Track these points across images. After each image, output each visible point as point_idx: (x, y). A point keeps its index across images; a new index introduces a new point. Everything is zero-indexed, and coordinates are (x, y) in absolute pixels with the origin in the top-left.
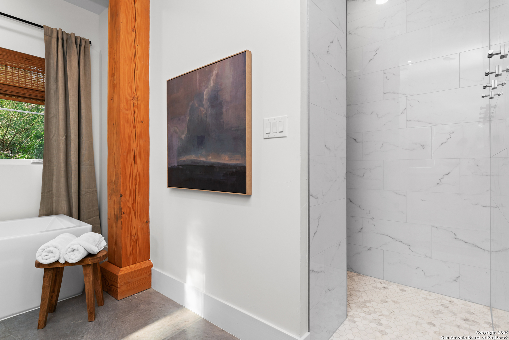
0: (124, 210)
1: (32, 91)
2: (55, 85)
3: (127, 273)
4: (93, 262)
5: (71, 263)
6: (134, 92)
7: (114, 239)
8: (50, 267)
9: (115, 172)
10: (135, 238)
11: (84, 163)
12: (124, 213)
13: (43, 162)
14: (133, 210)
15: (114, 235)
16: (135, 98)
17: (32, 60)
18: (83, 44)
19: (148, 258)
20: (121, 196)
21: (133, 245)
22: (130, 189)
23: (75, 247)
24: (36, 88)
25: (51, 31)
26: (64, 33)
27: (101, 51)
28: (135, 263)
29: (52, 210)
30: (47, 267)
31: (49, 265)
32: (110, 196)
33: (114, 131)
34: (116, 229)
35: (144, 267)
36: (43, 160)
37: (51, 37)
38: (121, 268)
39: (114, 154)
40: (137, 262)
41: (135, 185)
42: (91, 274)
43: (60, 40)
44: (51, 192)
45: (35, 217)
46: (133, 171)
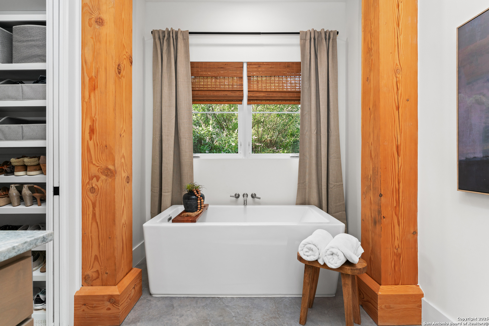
0: (384, 214)
1: (291, 94)
2: (308, 84)
3: (389, 295)
4: (352, 273)
5: (330, 267)
6: (397, 64)
7: (371, 246)
8: (310, 265)
9: (371, 166)
10: (397, 251)
11: (332, 156)
12: (384, 217)
13: (299, 156)
14: (396, 214)
15: (371, 241)
16: (398, 70)
17: (291, 66)
18: (332, 36)
19: (415, 283)
20: (381, 195)
21: (395, 259)
22: (392, 187)
23: (334, 251)
24: (294, 90)
25: (305, 34)
26: (315, 32)
27: (347, 39)
28: (398, 284)
29: (306, 200)
30: (307, 264)
31: (309, 262)
32: (364, 193)
33: (370, 117)
34: (373, 235)
35: (411, 293)
36: (299, 154)
37: (305, 40)
38: (380, 285)
39: (370, 145)
40: (400, 283)
41: (399, 183)
42: (350, 286)
43: (312, 40)
44: (304, 184)
45: (293, 204)
46: (396, 163)
